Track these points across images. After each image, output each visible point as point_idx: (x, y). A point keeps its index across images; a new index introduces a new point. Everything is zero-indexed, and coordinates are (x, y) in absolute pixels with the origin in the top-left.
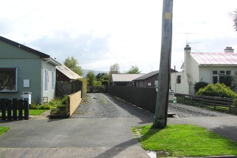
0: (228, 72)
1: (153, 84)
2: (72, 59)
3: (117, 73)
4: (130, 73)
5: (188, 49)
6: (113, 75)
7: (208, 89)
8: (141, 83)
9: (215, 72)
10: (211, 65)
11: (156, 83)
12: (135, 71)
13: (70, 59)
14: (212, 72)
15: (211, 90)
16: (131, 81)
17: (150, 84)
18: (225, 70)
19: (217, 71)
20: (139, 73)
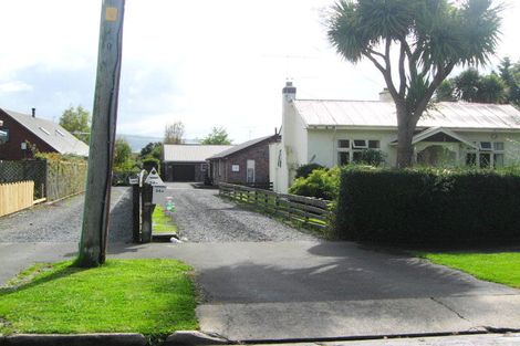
0: (374, 144)
1: (243, 168)
2: (80, 110)
3: (177, 142)
4: (208, 142)
5: (289, 90)
6: (166, 146)
7: (313, 181)
8: (221, 165)
9: (344, 144)
10: (334, 127)
11: (251, 164)
12: (219, 140)
13: (75, 111)
14: (336, 144)
15: (320, 182)
16: (204, 160)
17: (236, 168)
18: (367, 138)
19: (348, 141)
20: (227, 143)
